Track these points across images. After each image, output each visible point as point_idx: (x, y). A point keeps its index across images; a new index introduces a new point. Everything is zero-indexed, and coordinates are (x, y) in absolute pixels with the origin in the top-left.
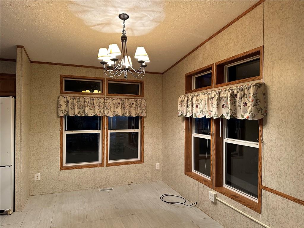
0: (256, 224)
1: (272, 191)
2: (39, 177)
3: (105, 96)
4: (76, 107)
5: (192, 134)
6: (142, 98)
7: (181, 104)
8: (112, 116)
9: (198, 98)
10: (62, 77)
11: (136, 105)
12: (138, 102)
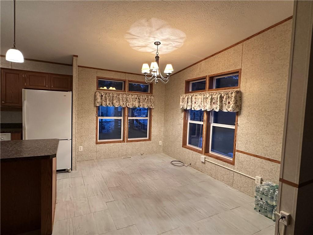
0: (231, 171)
1: (241, 152)
2: (82, 148)
3: (127, 93)
4: (108, 100)
5: (188, 121)
6: (152, 95)
7: (183, 100)
8: (131, 107)
9: (196, 97)
10: (98, 78)
11: (148, 100)
12: (149, 98)
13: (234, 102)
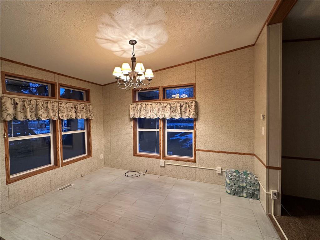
3: (58, 100)
5: (137, 129)
6: (89, 103)
7: (133, 109)
8: (66, 119)
9: (151, 106)
10: (4, 74)
11: (86, 109)
12: (88, 107)
13: (194, 110)
